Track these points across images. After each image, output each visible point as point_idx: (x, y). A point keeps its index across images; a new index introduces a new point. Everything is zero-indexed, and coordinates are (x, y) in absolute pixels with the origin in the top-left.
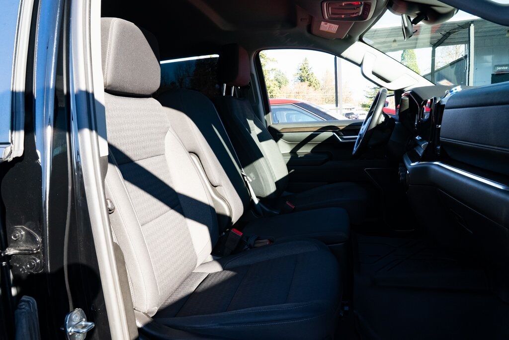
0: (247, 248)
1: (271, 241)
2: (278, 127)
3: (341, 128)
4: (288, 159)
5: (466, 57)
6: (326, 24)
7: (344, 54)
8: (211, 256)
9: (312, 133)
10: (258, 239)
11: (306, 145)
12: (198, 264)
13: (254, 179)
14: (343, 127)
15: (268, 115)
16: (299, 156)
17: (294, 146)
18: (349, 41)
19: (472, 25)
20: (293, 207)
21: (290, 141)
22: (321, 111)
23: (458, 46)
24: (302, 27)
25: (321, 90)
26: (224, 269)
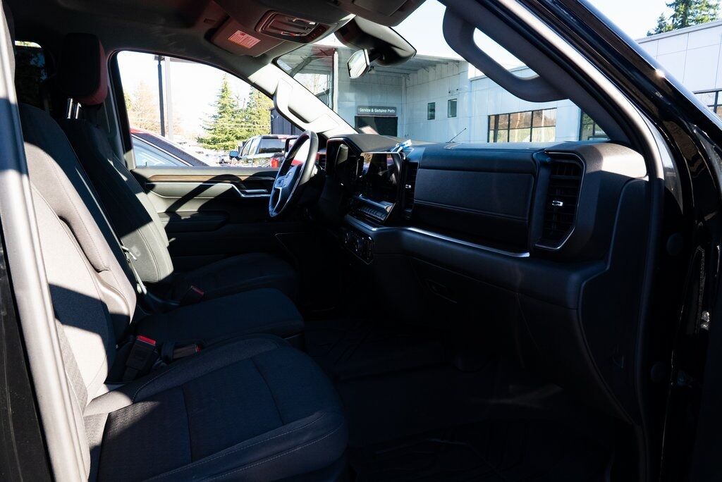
0: (160, 363)
1: (201, 347)
2: (147, 174)
3: (243, 178)
4: (167, 223)
5: (328, 92)
6: (243, 35)
7: (253, 78)
8: (104, 385)
9: (201, 183)
10: (177, 347)
11: (190, 201)
12: (89, 400)
13: (138, 256)
14: (246, 177)
15: (128, 153)
16: (183, 218)
17: (172, 203)
18: (259, 62)
19: (336, 53)
20: (202, 293)
21: (165, 195)
22: (177, 149)
23: (317, 75)
24: (200, 30)
25: (134, 110)
26: (135, 402)
